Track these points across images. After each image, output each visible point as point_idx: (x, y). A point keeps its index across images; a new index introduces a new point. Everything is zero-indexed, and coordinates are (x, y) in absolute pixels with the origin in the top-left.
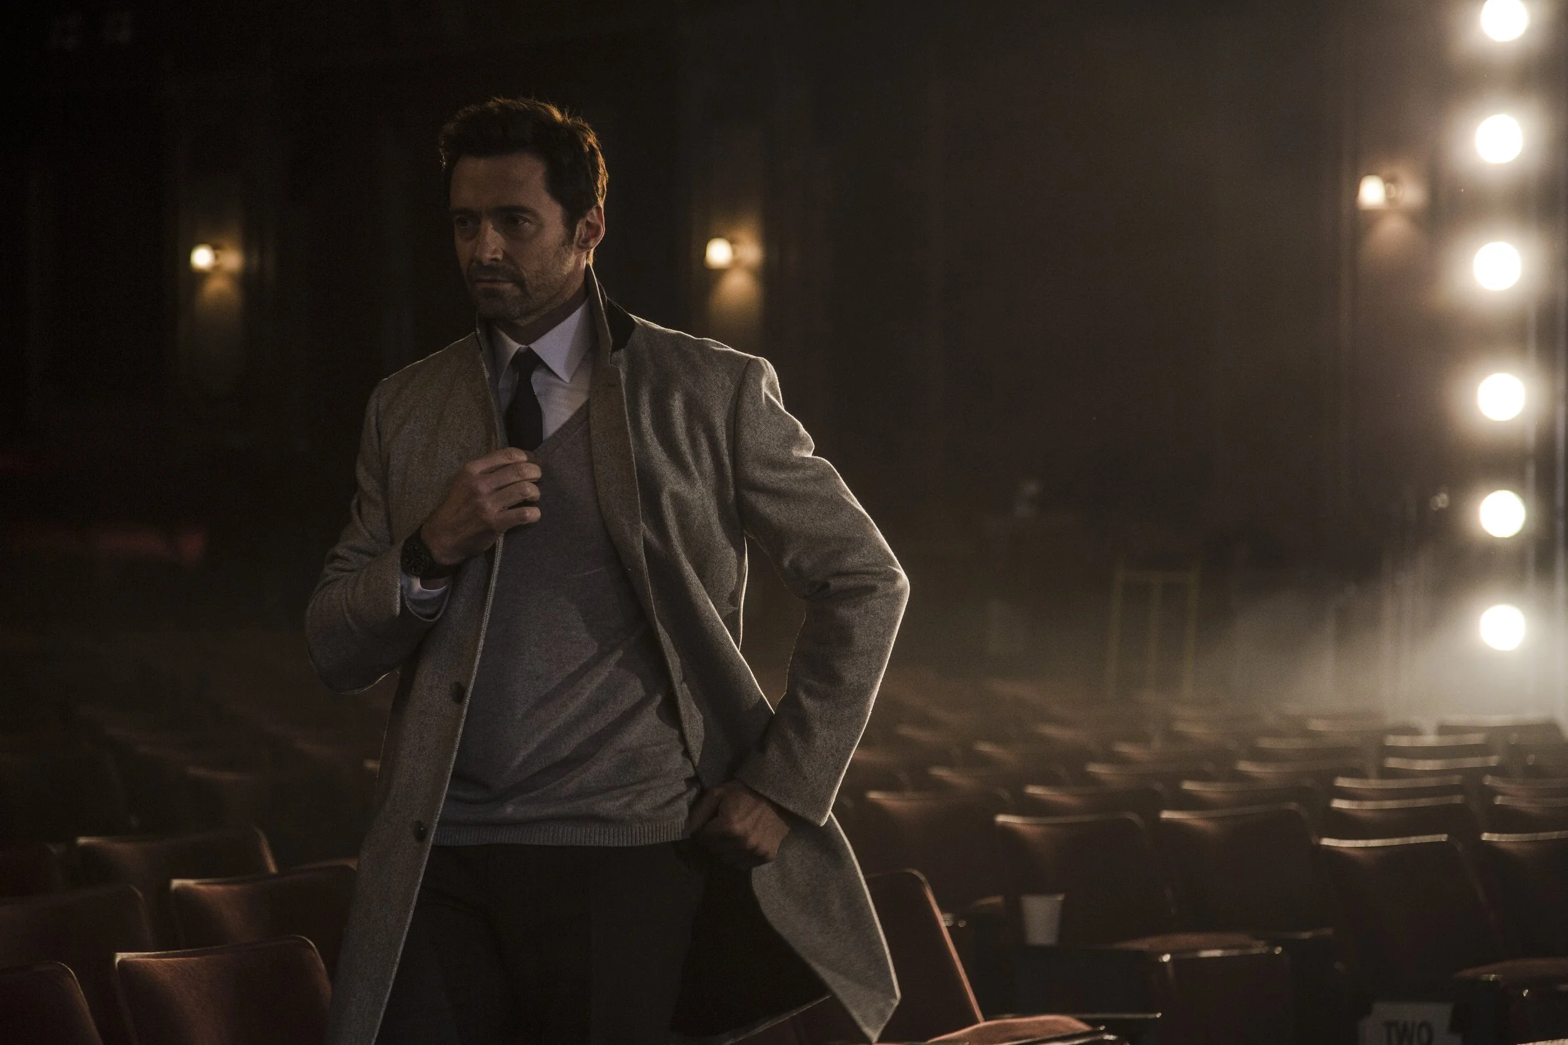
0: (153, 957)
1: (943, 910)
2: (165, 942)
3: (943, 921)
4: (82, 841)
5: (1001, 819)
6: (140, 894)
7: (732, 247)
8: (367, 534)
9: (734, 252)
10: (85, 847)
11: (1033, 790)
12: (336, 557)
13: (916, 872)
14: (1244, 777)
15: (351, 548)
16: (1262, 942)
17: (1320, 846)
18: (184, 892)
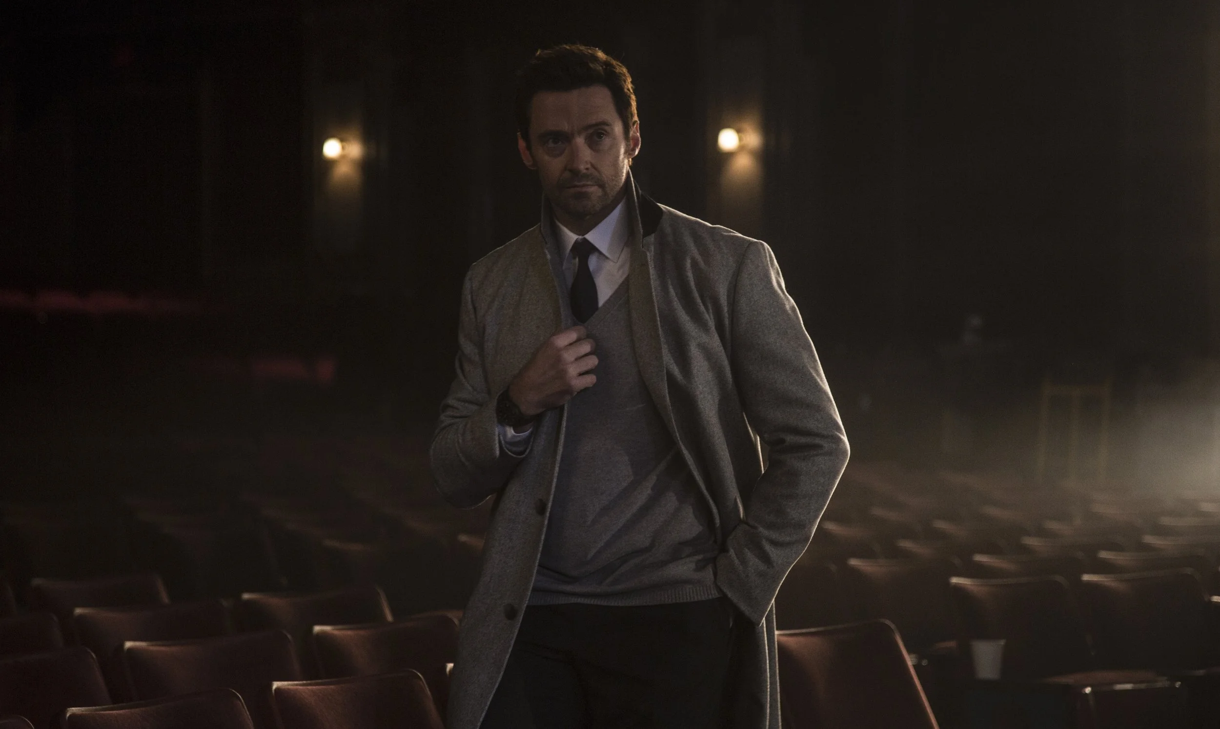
0: (300, 685)
1: (909, 652)
2: (309, 673)
3: (910, 661)
4: (246, 596)
5: (955, 580)
6: (289, 636)
7: (738, 135)
8: (470, 388)
9: (740, 139)
10: (248, 601)
11: (979, 558)
12: (448, 406)
13: (888, 622)
14: (1148, 548)
15: (459, 400)
16: (1165, 678)
17: (1210, 602)
18: (322, 636)
